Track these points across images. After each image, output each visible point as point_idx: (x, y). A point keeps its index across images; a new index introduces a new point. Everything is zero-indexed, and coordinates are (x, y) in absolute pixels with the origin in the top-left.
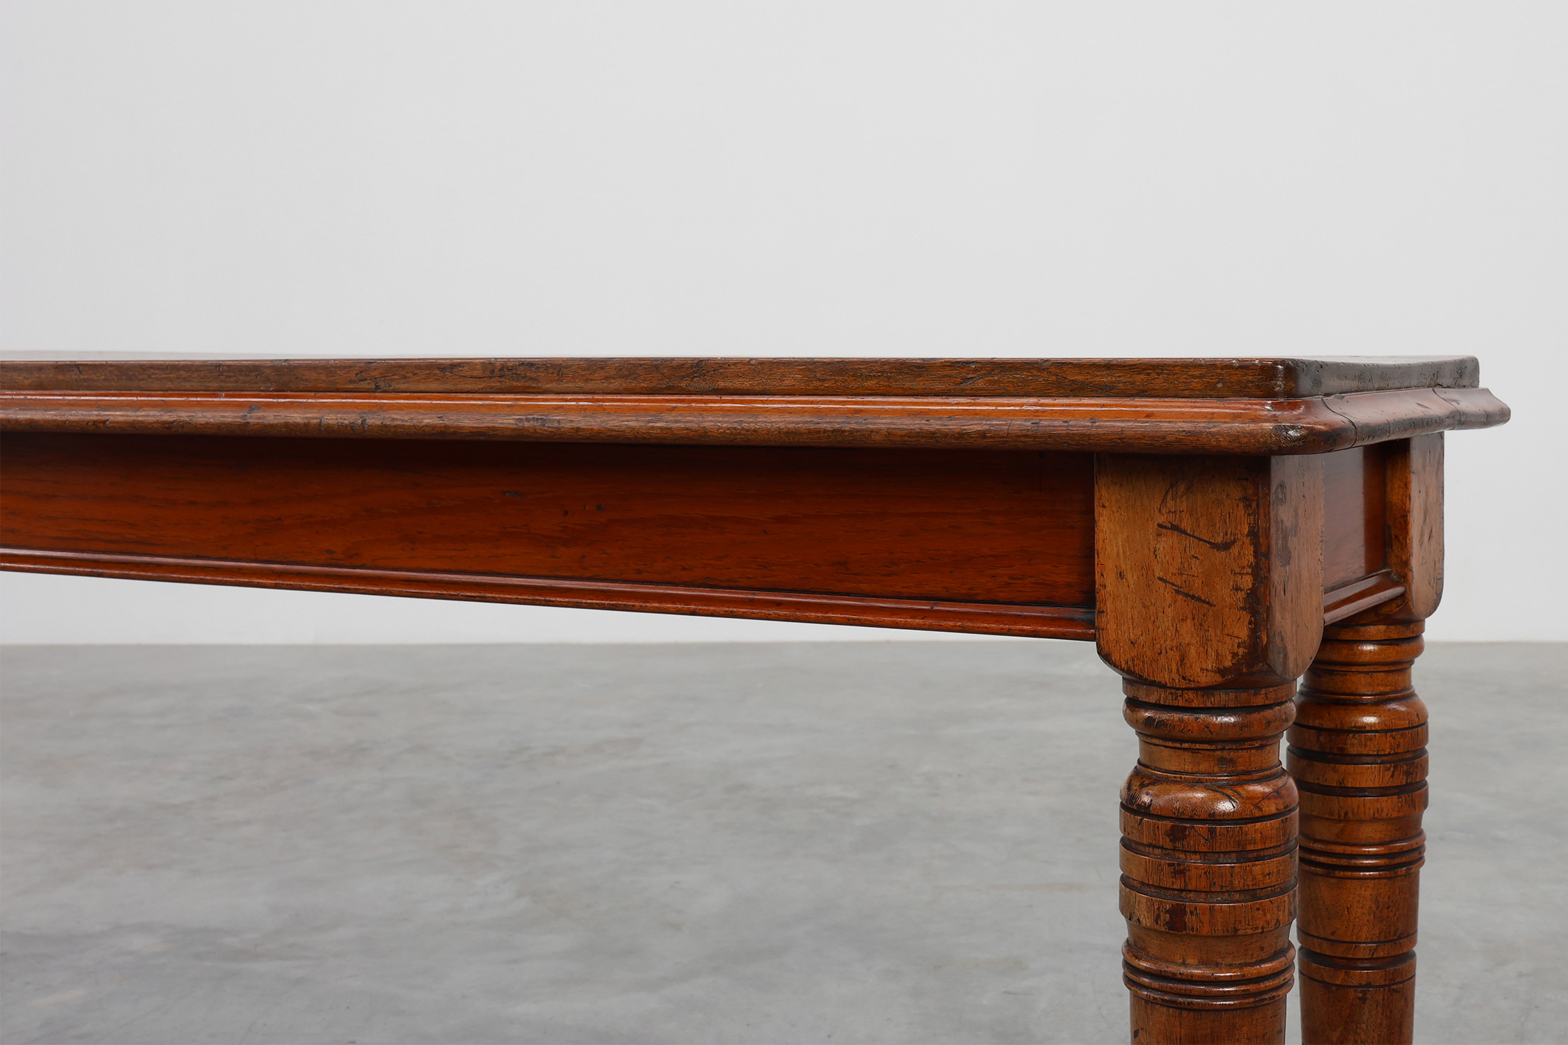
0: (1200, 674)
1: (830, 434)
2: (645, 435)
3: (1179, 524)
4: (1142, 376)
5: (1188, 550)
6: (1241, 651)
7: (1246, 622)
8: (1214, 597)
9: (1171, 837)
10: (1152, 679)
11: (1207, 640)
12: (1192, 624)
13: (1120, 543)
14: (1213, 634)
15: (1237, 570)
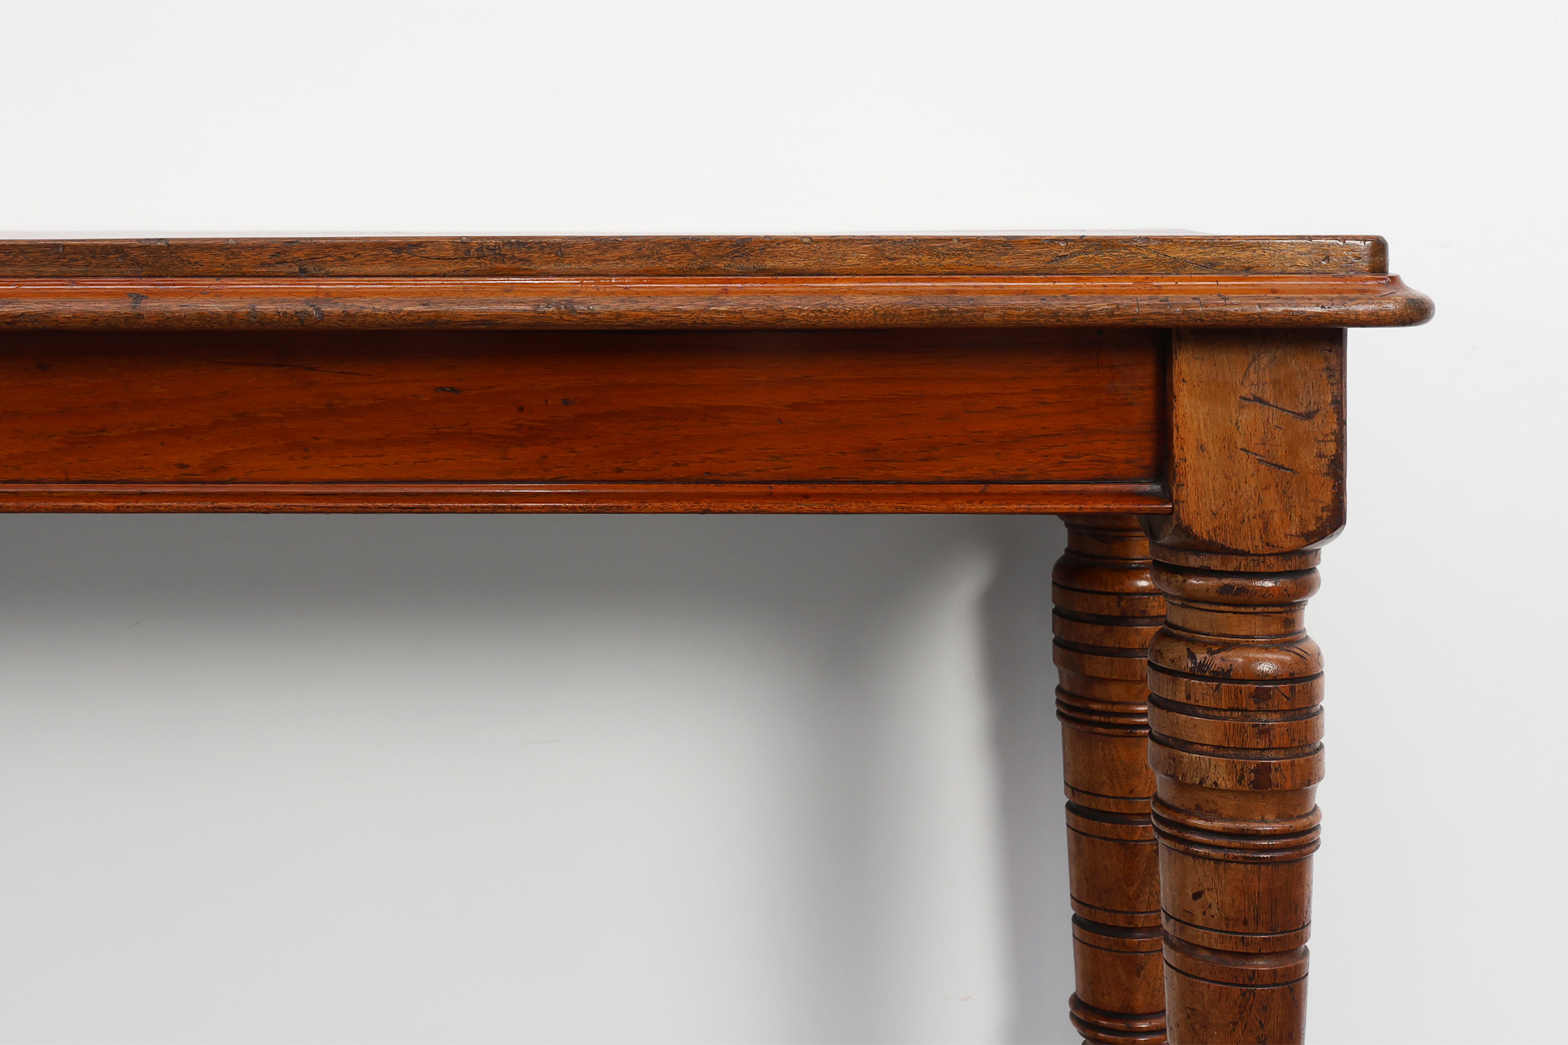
0: (1284, 539)
1: (935, 315)
2: (706, 320)
3: (1261, 396)
4: (1248, 253)
5: (1270, 421)
6: (1325, 515)
7: (1330, 488)
8: (1297, 465)
9: (1256, 699)
10: (1234, 547)
11: (1291, 506)
12: (1276, 492)
13: (1201, 417)
14: (1297, 501)
15: (1321, 438)
